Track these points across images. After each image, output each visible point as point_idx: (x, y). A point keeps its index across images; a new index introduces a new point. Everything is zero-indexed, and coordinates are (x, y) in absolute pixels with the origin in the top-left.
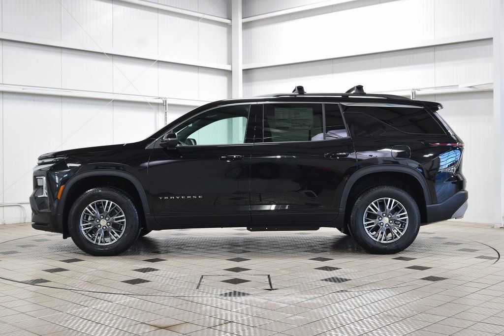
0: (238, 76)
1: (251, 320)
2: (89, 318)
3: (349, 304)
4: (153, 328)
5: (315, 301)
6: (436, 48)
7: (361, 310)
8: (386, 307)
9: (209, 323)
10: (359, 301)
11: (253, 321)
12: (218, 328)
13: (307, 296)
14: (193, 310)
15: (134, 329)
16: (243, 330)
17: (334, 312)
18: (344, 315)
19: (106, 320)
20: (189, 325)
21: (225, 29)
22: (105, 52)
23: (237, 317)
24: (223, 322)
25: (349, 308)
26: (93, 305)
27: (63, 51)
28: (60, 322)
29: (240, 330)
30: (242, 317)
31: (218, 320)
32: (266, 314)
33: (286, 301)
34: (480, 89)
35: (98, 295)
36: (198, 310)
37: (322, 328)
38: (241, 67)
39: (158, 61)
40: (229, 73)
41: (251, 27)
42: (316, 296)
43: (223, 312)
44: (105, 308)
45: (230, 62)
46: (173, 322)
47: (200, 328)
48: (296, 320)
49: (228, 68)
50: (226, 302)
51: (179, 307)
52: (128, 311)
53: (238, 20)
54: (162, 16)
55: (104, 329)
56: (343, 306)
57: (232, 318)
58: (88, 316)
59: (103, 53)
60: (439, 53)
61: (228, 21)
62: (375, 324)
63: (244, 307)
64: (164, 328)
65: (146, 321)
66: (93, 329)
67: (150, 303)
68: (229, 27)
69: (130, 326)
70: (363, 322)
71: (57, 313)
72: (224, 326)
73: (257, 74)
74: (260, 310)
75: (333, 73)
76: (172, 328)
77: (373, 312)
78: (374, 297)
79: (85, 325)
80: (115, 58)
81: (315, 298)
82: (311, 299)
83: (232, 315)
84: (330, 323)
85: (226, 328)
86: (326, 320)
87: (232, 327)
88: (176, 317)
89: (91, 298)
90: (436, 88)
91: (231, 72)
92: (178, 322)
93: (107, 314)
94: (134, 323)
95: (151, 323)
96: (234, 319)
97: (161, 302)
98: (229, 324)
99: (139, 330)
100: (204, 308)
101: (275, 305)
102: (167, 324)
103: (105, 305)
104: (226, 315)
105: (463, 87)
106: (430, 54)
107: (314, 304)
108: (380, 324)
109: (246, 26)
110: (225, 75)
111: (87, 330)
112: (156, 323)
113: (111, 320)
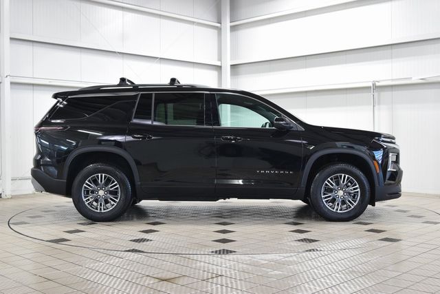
0: (227, 70)
1: (238, 274)
2: (104, 271)
3: (320, 261)
4: (157, 280)
5: (291, 259)
6: (393, 46)
7: (330, 266)
8: (351, 264)
9: (203, 277)
10: (328, 259)
11: (239, 275)
12: (210, 280)
13: (285, 255)
14: (190, 266)
15: (141, 281)
16: (231, 283)
17: (307, 268)
18: (315, 270)
19: (118, 273)
20: (186, 278)
21: (216, 32)
22: (116, 51)
23: (226, 271)
24: (214, 276)
25: (320, 264)
26: (107, 260)
27: (82, 50)
28: (80, 274)
29: (229, 282)
30: (230, 272)
31: (210, 274)
32: (250, 269)
33: (267, 258)
34: (430, 81)
35: (111, 253)
36: (194, 266)
37: (297, 281)
38: (230, 63)
39: (161, 58)
40: (219, 68)
41: (237, 30)
42: (292, 254)
43: (214, 267)
44: (117, 263)
45: (220, 59)
46: (173, 276)
47: (195, 280)
48: (276, 275)
49: (218, 63)
50: (218, 259)
51: (178, 263)
52: (135, 266)
53: (227, 24)
54: (164, 21)
55: (116, 280)
56: (314, 263)
57: (222, 272)
58: (103, 270)
59: (115, 52)
60: (395, 50)
61: (219, 25)
62: (342, 278)
63: (232, 263)
64: (165, 280)
65: (151, 274)
66: (107, 280)
67: (154, 260)
68: (219, 29)
69: (137, 278)
70: (332, 277)
71: (77, 267)
72: (215, 279)
73: (242, 69)
74: (245, 266)
75: (306, 67)
76: (172, 281)
77: (340, 268)
78: (340, 255)
79: (101, 277)
80: (125, 56)
81: (291, 256)
82: (288, 257)
83: (222, 270)
84: (303, 277)
85: (217, 281)
86: (301, 275)
87: (222, 280)
88: (175, 271)
89: (105, 255)
90: (392, 80)
91: (221, 67)
92: (177, 275)
93: (119, 268)
94: (141, 276)
95: (154, 276)
96: (224, 274)
97: (163, 259)
98: (220, 277)
99: (145, 281)
100: (198, 264)
101: (257, 262)
102: (168, 277)
103: (117, 260)
104: (217, 270)
105: (415, 80)
106: (388, 51)
107: (290, 261)
108: (346, 278)
109: (233, 28)
110: (216, 70)
111: (102, 282)
112: (159, 276)
113: (122, 273)
